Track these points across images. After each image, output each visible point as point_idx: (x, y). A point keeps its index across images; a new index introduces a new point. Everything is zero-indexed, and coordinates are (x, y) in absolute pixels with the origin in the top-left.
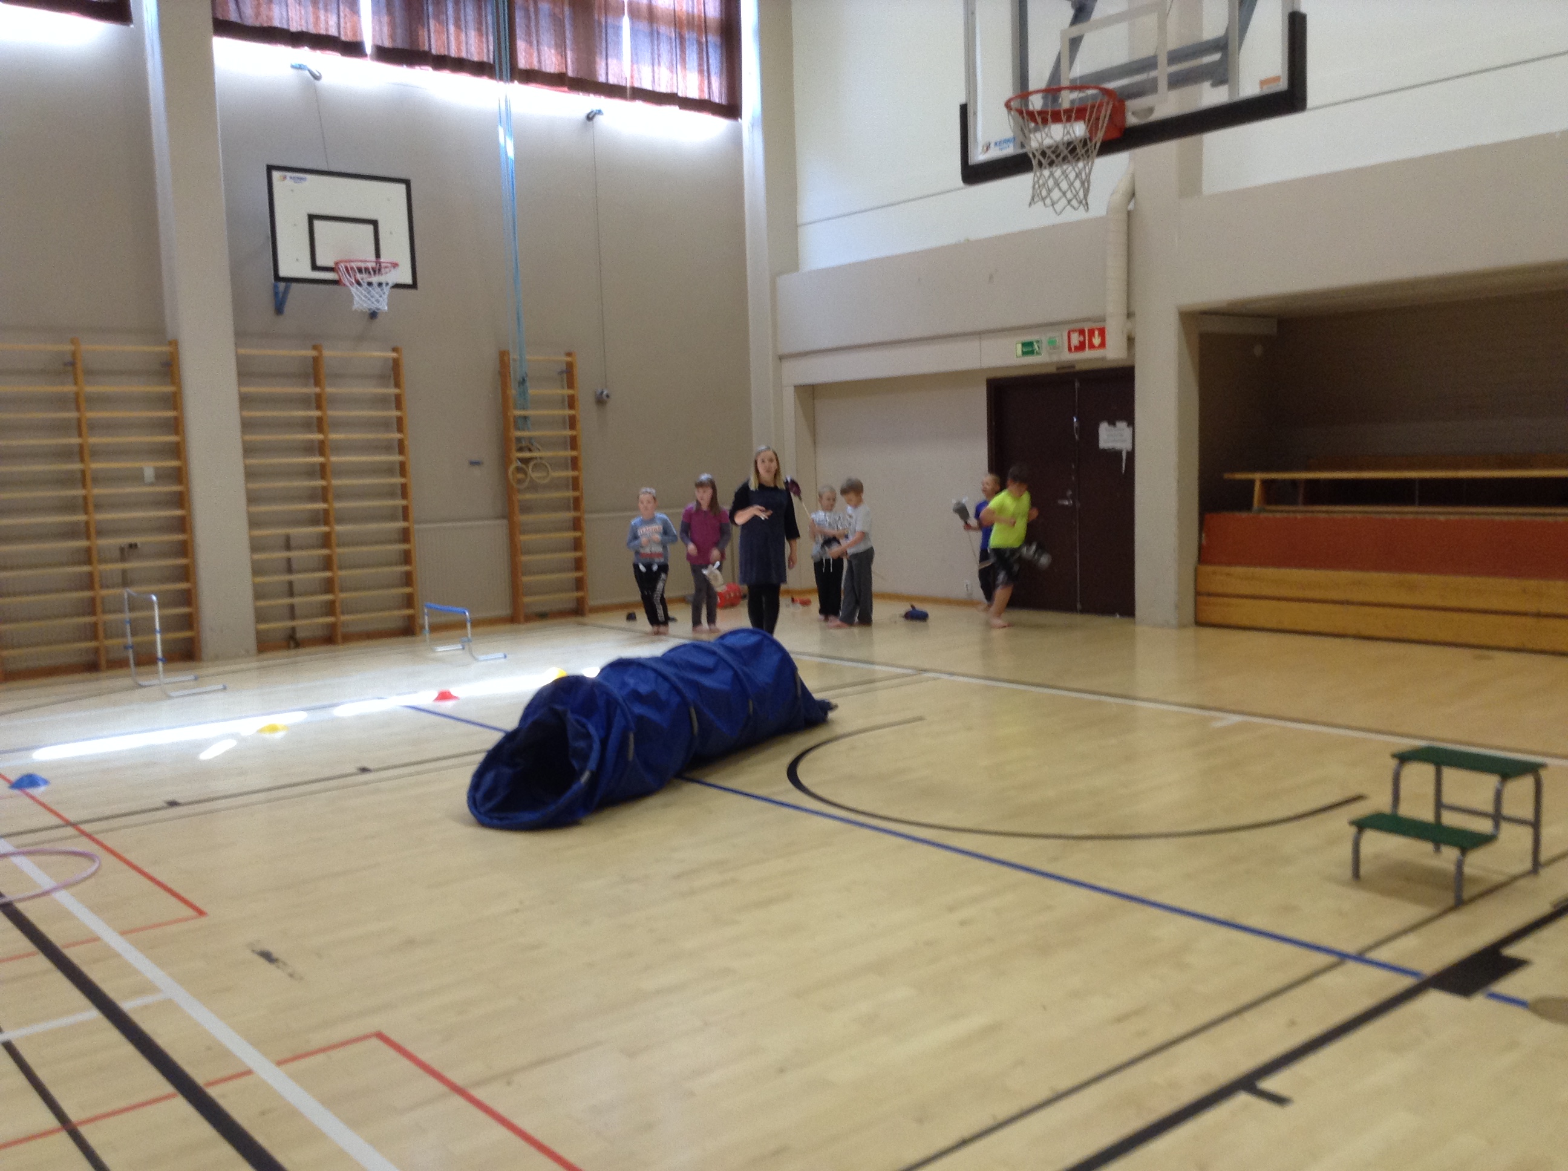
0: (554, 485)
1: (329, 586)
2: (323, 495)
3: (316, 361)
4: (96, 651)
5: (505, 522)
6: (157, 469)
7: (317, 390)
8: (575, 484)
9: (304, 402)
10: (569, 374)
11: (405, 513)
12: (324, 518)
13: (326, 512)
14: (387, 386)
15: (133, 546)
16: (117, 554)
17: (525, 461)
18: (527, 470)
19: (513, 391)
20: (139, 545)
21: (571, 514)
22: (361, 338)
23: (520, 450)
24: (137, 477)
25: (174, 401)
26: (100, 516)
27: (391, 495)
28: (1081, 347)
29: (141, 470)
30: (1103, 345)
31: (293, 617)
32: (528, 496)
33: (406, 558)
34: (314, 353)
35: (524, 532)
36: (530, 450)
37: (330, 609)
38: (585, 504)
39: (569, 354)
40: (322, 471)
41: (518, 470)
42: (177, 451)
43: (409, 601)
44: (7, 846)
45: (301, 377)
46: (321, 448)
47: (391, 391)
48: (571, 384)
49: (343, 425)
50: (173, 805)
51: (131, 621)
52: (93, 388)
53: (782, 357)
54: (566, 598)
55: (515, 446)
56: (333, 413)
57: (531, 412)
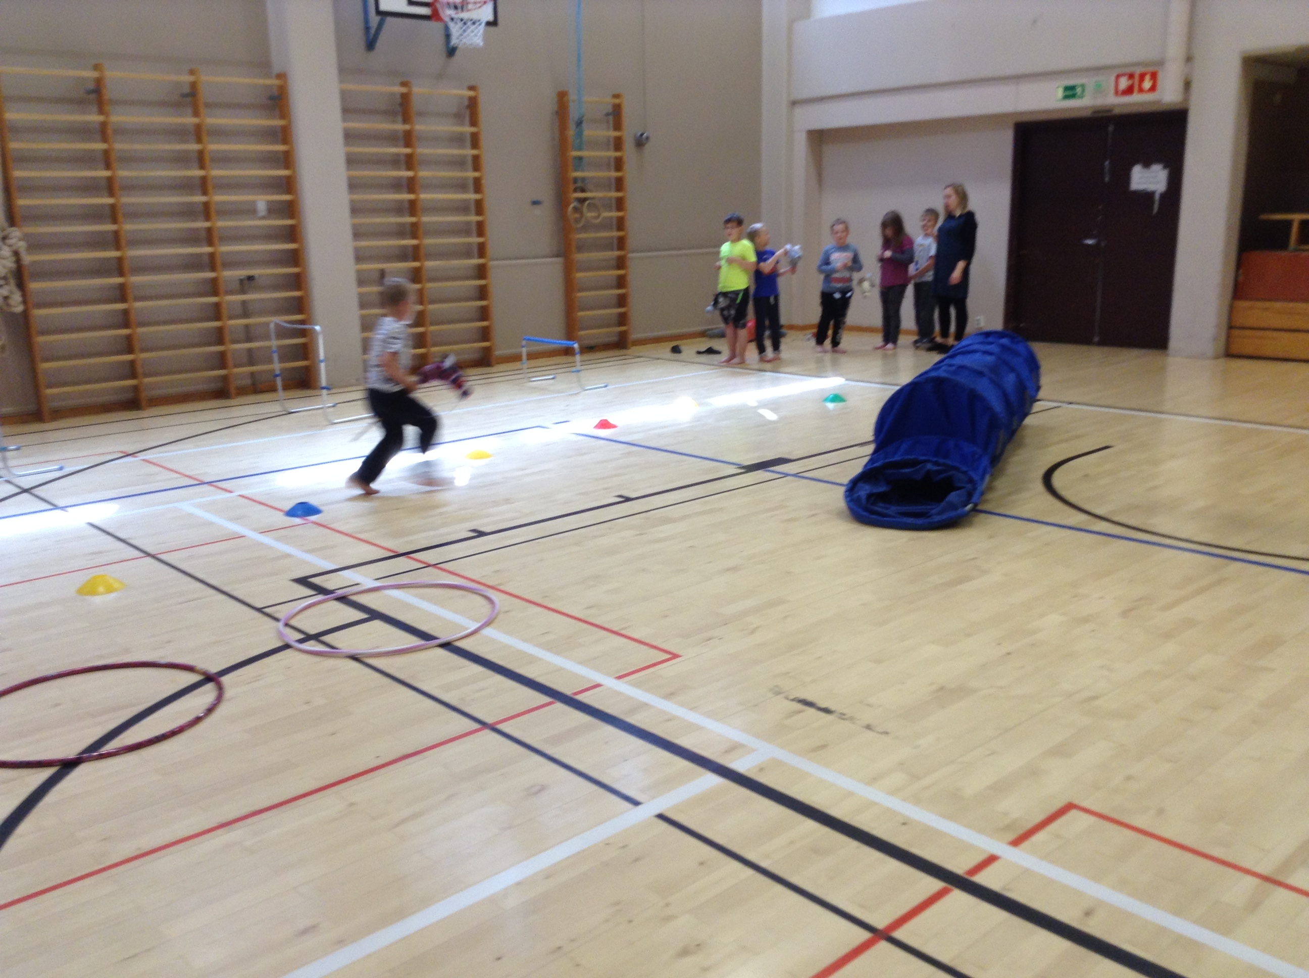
0: (604, 226)
2: (414, 231)
3: (405, 98)
4: (225, 378)
5: (560, 260)
6: (269, 203)
7: (406, 127)
8: (620, 224)
9: (391, 138)
10: (616, 115)
11: (482, 250)
12: (415, 254)
13: (416, 248)
14: (462, 124)
15: (251, 278)
16: (237, 286)
17: (582, 201)
18: (583, 210)
19: (571, 132)
20: (256, 277)
21: (617, 253)
22: (440, 76)
23: (575, 190)
24: (250, 211)
25: (285, 135)
26: (224, 248)
27: (467, 232)
28: (1129, 91)
29: (254, 203)
30: (1153, 88)
32: (583, 236)
33: (482, 293)
34: (404, 90)
35: (580, 270)
36: (583, 190)
37: (421, 341)
38: (631, 242)
39: (616, 96)
40: (412, 208)
41: (576, 209)
42: (289, 185)
43: (485, 334)
44: (364, 578)
45: (389, 114)
46: (411, 185)
47: (468, 129)
48: (618, 126)
49: (429, 162)
50: (481, 534)
51: (280, 347)
52: (212, 120)
53: (794, 103)
54: (610, 333)
55: (572, 187)
56: (422, 150)
57: (583, 154)
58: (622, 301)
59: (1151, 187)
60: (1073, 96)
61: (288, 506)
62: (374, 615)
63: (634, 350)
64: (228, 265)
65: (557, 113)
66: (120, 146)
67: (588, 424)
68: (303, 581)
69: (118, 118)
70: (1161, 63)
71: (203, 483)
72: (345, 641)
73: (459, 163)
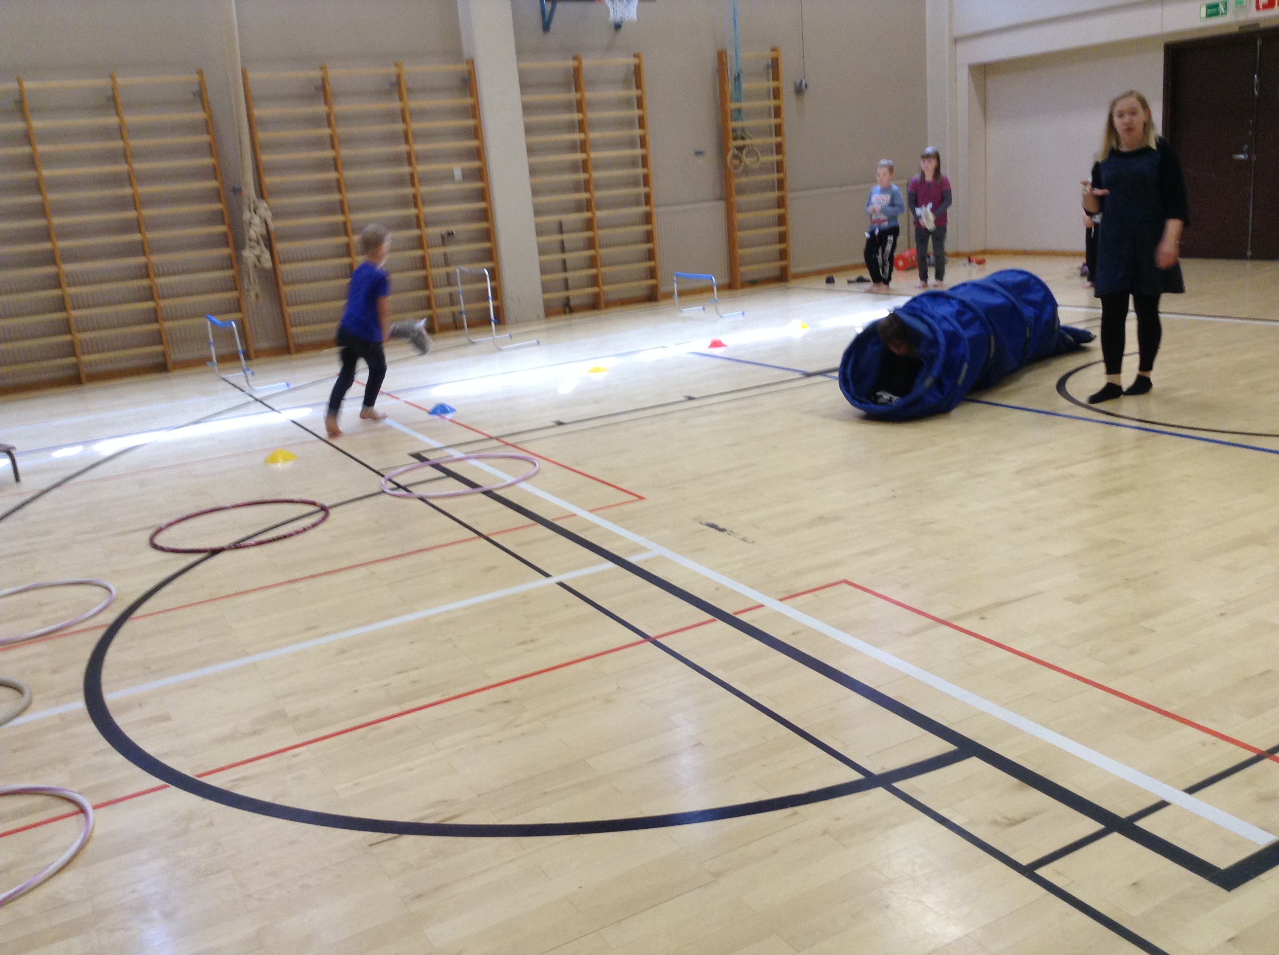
0: (764, 169)
1: (592, 262)
2: (586, 186)
3: (577, 71)
4: (430, 317)
5: (723, 203)
6: (463, 170)
7: (579, 95)
8: (780, 166)
9: (567, 107)
10: (774, 69)
11: (648, 199)
12: (588, 206)
13: (589, 200)
14: (629, 88)
15: (450, 234)
16: (439, 241)
17: (740, 149)
18: (742, 157)
19: (730, 86)
20: (455, 232)
21: (777, 194)
22: (609, 48)
23: (735, 139)
24: (450, 177)
25: (474, 111)
26: (427, 210)
27: (634, 184)
29: (452, 170)
31: (567, 288)
32: (743, 179)
33: (649, 237)
34: (575, 63)
35: (740, 211)
36: (743, 138)
37: (594, 281)
38: (788, 184)
39: (774, 49)
40: (585, 166)
41: (735, 157)
42: (478, 154)
43: (652, 273)
44: (457, 453)
45: (564, 86)
46: (583, 146)
47: (634, 93)
48: (776, 77)
49: (600, 125)
50: (561, 424)
52: (414, 104)
53: (956, 40)
54: (773, 267)
55: (731, 136)
56: (592, 115)
57: (744, 105)
58: (782, 238)
60: (1217, 14)
62: (450, 474)
63: (792, 283)
64: (430, 224)
65: (717, 70)
66: (342, 130)
68: (415, 455)
69: (341, 107)
73: (627, 123)
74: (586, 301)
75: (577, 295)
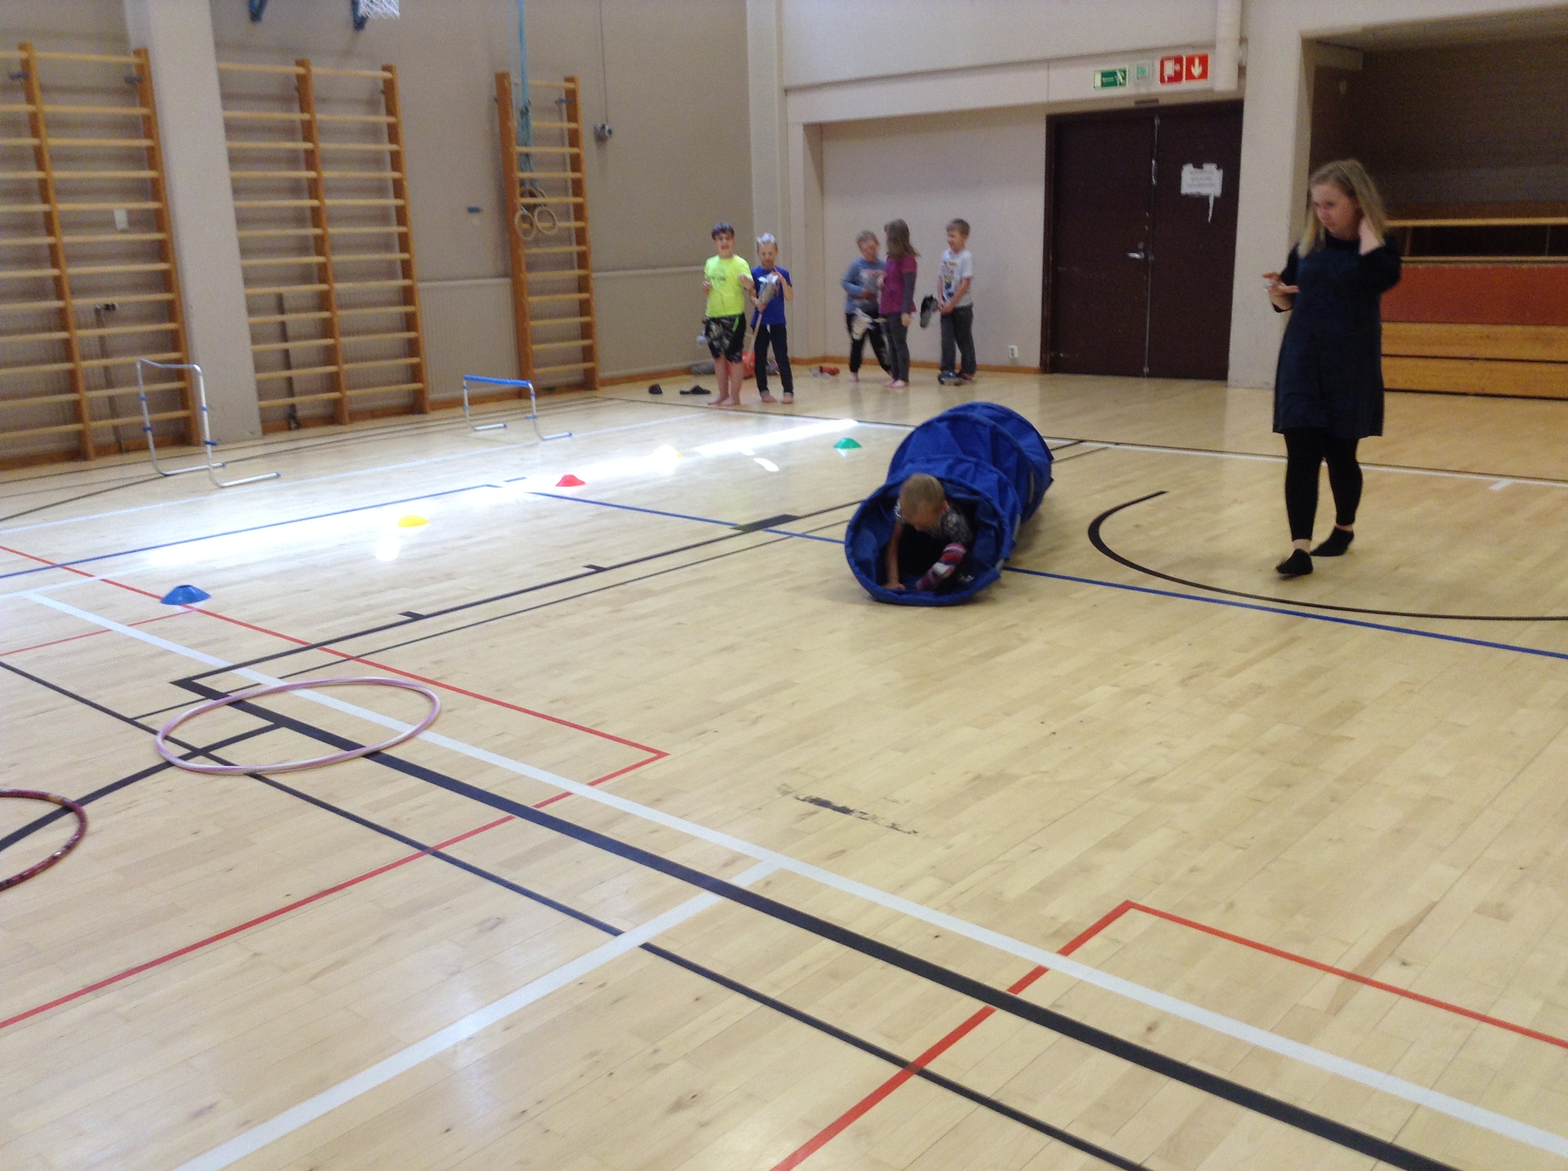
0: (561, 238)
1: (329, 356)
2: (319, 245)
3: (302, 81)
4: (80, 435)
5: (508, 280)
6: (130, 212)
7: (305, 116)
8: (581, 236)
9: (287, 131)
10: (570, 103)
11: (407, 269)
12: (322, 274)
13: (322, 267)
14: (376, 112)
15: (109, 308)
16: (91, 318)
17: (531, 208)
18: (533, 219)
19: (515, 122)
20: (117, 305)
21: (577, 272)
22: (347, 54)
23: (522, 195)
24: (107, 223)
25: (148, 126)
26: (73, 270)
27: (387, 247)
28: (1177, 77)
29: (110, 212)
30: (1204, 75)
31: (291, 393)
32: (535, 250)
33: (410, 322)
34: (300, 70)
35: (532, 293)
36: (532, 195)
37: (333, 382)
38: (593, 260)
39: (570, 80)
40: (316, 216)
41: (524, 218)
42: (155, 189)
43: (415, 374)
44: (266, 677)
45: (283, 101)
46: (313, 189)
47: (384, 119)
48: (573, 117)
49: (337, 160)
50: (416, 617)
51: (149, 395)
52: (52, 108)
53: (787, 91)
54: (575, 370)
55: (518, 190)
56: (326, 146)
57: (531, 150)
58: (586, 331)
59: (1204, 191)
60: (1114, 84)
61: (165, 591)
62: (279, 721)
63: (603, 391)
64: (77, 292)
65: (496, 100)
67: (549, 481)
68: (186, 684)
70: (1212, 46)
71: (54, 566)
72: (241, 755)
73: (375, 161)
74: (320, 411)
75: (307, 403)
